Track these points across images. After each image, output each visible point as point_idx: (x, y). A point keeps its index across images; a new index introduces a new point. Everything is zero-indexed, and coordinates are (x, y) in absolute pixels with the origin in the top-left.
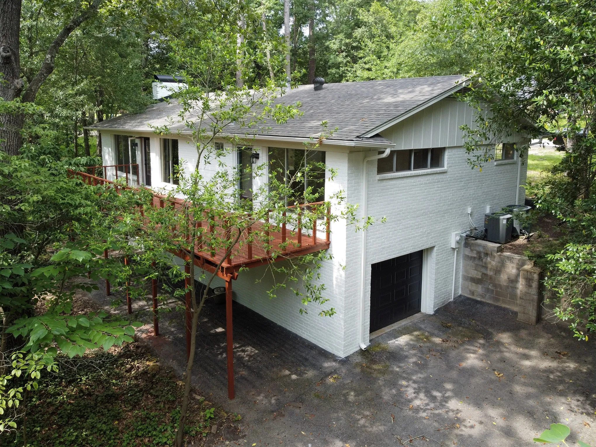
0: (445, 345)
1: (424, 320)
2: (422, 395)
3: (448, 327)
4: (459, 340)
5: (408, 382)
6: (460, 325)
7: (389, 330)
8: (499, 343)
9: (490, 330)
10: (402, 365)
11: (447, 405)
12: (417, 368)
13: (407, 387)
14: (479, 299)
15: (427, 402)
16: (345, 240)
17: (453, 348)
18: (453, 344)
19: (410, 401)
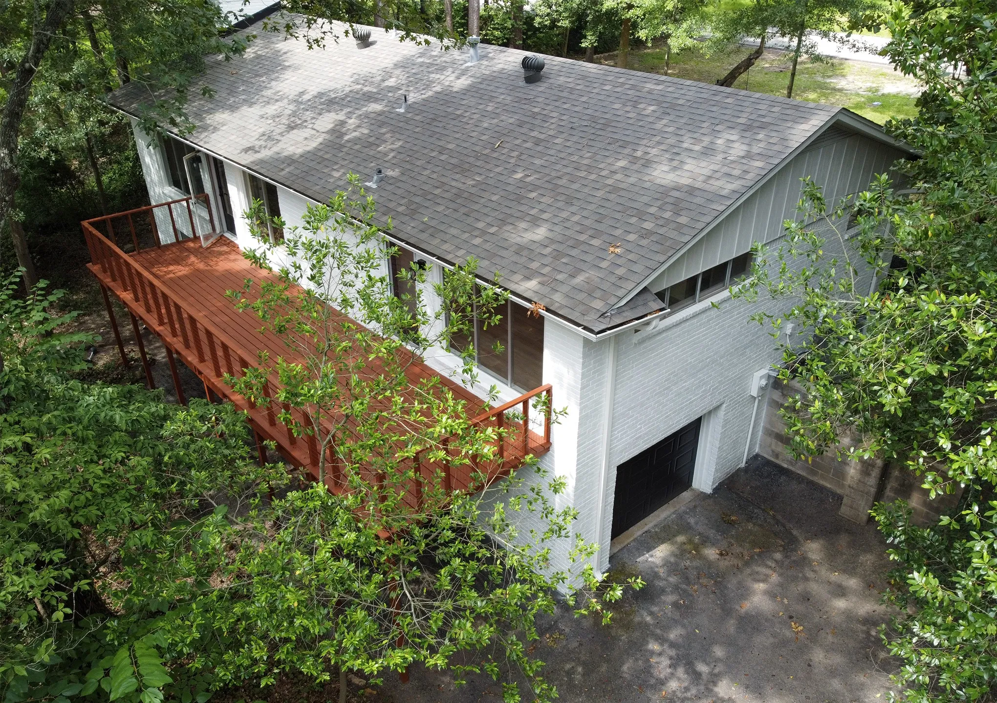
0: (724, 564)
1: (695, 507)
2: (681, 672)
3: (731, 523)
4: (745, 552)
5: (662, 644)
6: (750, 519)
7: (640, 533)
8: (804, 561)
9: (795, 532)
10: (655, 609)
11: (716, 689)
12: (677, 616)
13: (660, 654)
14: (785, 466)
15: (686, 684)
16: (576, 450)
17: (735, 570)
18: (736, 562)
19: (662, 683)
